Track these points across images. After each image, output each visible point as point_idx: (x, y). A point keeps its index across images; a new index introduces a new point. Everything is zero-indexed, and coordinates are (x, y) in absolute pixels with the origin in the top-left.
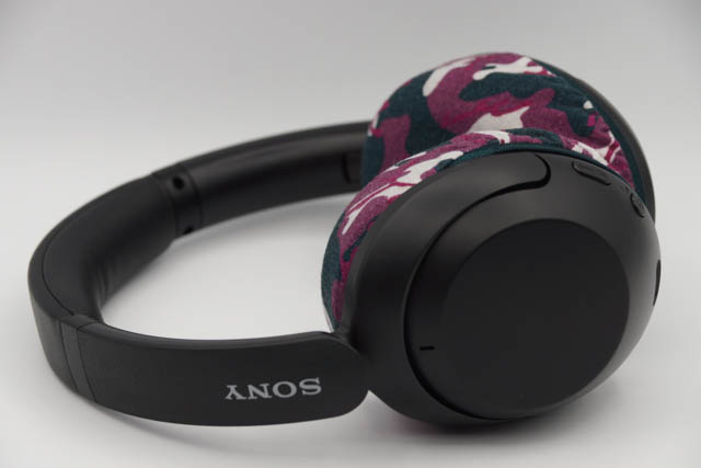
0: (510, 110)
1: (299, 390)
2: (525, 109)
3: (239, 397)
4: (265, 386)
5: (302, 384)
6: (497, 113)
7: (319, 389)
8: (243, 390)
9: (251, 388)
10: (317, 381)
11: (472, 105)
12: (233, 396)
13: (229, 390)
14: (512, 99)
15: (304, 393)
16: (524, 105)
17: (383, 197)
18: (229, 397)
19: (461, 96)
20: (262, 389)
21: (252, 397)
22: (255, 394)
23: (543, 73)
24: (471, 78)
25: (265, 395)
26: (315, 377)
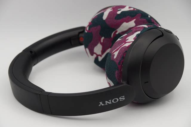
0: (131, 20)
1: (119, 100)
2: (135, 20)
3: (103, 105)
4: (110, 101)
5: (120, 98)
6: (127, 22)
7: (124, 98)
8: (104, 103)
9: (106, 102)
10: (124, 97)
11: (119, 21)
12: (101, 105)
13: (100, 103)
14: (130, 18)
15: (120, 100)
16: (134, 19)
17: (125, 46)
18: (100, 105)
19: (115, 19)
20: (109, 102)
21: (106, 104)
22: (107, 103)
23: (134, 10)
24: (117, 14)
25: (110, 103)
26: (123, 96)
